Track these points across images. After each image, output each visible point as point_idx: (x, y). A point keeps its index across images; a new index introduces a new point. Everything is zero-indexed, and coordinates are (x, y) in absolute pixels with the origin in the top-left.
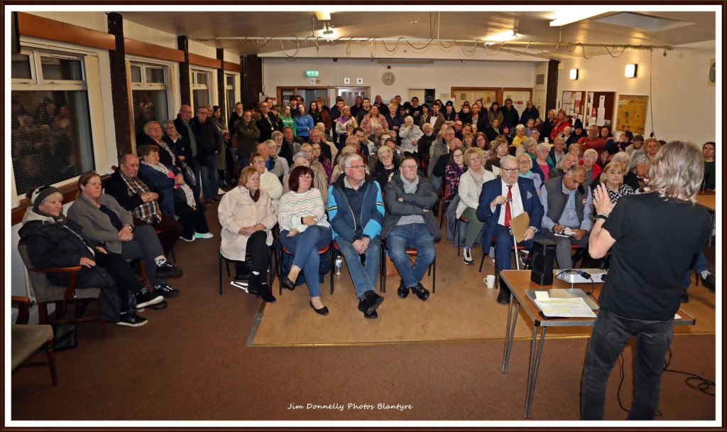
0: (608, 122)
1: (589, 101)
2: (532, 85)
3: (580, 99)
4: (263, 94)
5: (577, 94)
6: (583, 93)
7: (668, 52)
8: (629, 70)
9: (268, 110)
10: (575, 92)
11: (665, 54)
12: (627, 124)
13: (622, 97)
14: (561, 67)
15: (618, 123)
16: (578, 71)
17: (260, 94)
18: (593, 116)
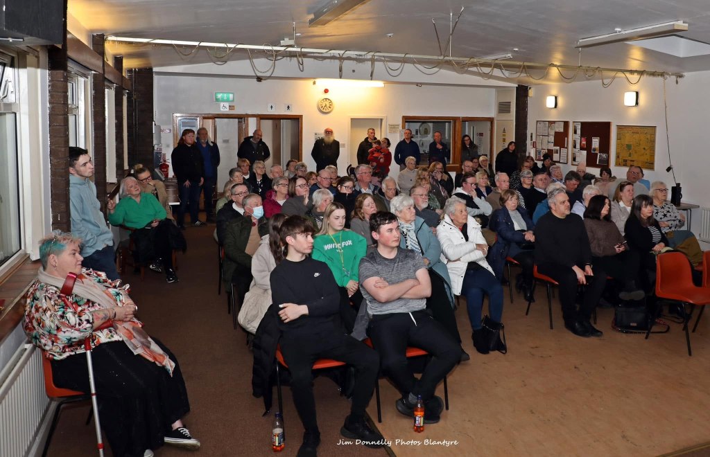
0: (604, 156)
1: (575, 132)
2: (492, 113)
3: (562, 130)
5: (556, 124)
6: (566, 124)
7: (679, 79)
8: (629, 99)
10: (554, 122)
11: (677, 82)
12: (630, 158)
13: (620, 128)
14: (531, 93)
15: (618, 157)
16: (556, 98)
18: (582, 148)
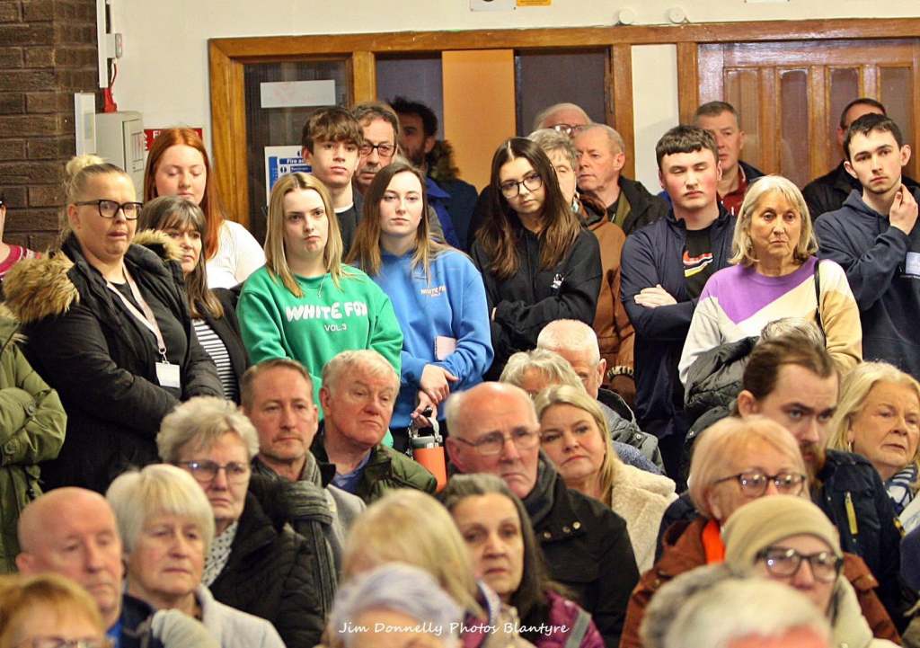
4: (104, 103)
9: (131, 234)
17: (85, 103)
